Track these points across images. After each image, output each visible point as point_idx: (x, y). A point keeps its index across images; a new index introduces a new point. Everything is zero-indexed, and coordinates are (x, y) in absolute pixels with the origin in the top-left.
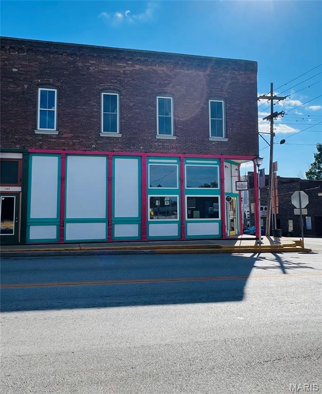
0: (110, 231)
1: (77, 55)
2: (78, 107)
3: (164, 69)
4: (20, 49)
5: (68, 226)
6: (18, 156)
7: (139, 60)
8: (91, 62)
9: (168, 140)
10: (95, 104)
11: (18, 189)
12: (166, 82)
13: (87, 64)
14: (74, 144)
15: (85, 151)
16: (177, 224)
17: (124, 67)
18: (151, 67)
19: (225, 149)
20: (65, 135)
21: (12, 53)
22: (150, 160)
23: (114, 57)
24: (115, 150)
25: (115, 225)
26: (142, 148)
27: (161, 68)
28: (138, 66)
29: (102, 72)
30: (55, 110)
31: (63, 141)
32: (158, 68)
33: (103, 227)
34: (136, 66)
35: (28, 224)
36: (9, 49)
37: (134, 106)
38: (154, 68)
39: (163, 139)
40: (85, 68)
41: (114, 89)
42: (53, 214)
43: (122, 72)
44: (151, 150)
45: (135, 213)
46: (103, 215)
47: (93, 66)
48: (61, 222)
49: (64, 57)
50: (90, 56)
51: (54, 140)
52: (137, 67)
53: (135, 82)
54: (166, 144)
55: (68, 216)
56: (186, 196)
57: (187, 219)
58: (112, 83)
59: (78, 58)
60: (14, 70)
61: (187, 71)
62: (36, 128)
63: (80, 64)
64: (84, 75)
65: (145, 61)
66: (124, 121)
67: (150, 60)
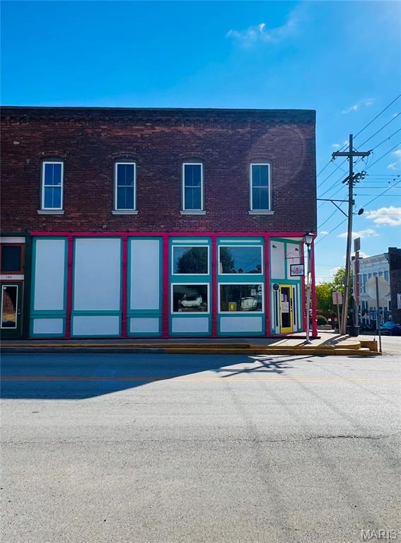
0: (124, 325)
1: (85, 121)
2: (87, 181)
3: (192, 129)
4: (22, 118)
5: (76, 320)
6: (21, 240)
7: (160, 120)
8: (103, 127)
9: (196, 215)
10: (106, 176)
11: (20, 277)
12: (194, 145)
13: (98, 130)
14: (82, 224)
15: (94, 232)
16: (207, 319)
17: (142, 130)
18: (175, 128)
19: (271, 224)
20: (72, 215)
21: (13, 124)
22: (174, 241)
23: (130, 120)
24: (130, 229)
25: (131, 319)
26: (162, 226)
27: (188, 128)
28: (160, 128)
29: (116, 137)
30: (62, 186)
31: (70, 221)
32: (184, 129)
33: (116, 320)
34: (156, 127)
35: (31, 317)
36: (10, 120)
37: (154, 176)
38: (180, 128)
39: (189, 215)
40: (95, 135)
41: (130, 158)
42: (59, 305)
43: (139, 136)
44: (173, 228)
45: (154, 304)
46: (117, 307)
47: (104, 131)
48: (68, 313)
49: (71, 123)
50: (100, 120)
51: (59, 221)
52: (158, 129)
53: (155, 148)
54: (193, 221)
55: (76, 308)
56: (219, 284)
57: (219, 312)
58: (126, 150)
59: (87, 124)
60: (16, 143)
61: (220, 130)
62: (39, 208)
63: (90, 131)
64: (93, 143)
65: (167, 120)
66: (141, 195)
67: (173, 119)
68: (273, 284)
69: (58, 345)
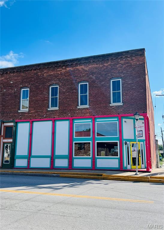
1: (37, 69)
2: (38, 96)
3: (83, 67)
4: (13, 72)
5: (32, 160)
6: (12, 124)
7: (69, 65)
8: (45, 71)
9: (85, 108)
10: (46, 93)
11: (11, 140)
12: (84, 74)
13: (42, 73)
14: (35, 116)
15: (40, 119)
16: (91, 160)
17: (61, 70)
18: (75, 67)
19: (121, 110)
20: (32, 112)
21: (11, 75)
22: (75, 121)
23: (56, 66)
24: (55, 117)
25: (56, 160)
26: (69, 114)
27: (81, 67)
28: (69, 68)
29: (50, 75)
30: (28, 99)
31: (31, 114)
32: (79, 67)
34: (67, 68)
35: (15, 158)
36: (9, 73)
37: (66, 91)
38: (77, 67)
39: (81, 108)
40: (42, 75)
41: (56, 84)
42: (26, 153)
43: (60, 73)
44: (74, 115)
45: (66, 152)
46: (49, 154)
47: (46, 73)
48: (30, 155)
49: (32, 71)
50: (44, 68)
51: (26, 115)
52: (68, 69)
53: (66, 78)
54: (83, 111)
55: (33, 154)
56: (96, 142)
57: (96, 156)
58: (55, 80)
59: (39, 71)
60: (11, 82)
61: (96, 65)
62: (19, 110)
63: (39, 74)
64: (41, 79)
65: (72, 64)
66: (60, 100)
67: (74, 64)
68: (124, 142)
69: (25, 171)
